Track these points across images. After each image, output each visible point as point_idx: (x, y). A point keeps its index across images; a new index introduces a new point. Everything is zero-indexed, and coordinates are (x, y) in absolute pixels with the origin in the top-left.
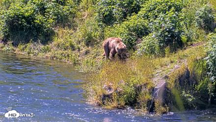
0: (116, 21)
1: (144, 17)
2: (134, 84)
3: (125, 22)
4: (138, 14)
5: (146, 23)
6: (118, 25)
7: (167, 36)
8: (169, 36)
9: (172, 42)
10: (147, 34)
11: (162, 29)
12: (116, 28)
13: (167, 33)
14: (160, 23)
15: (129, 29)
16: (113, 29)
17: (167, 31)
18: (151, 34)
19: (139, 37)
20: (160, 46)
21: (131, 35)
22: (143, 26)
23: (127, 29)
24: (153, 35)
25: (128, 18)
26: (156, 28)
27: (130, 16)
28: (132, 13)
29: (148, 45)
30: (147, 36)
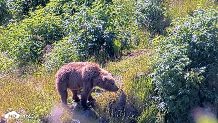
0: (12, 18)
1: (55, 12)
2: (40, 115)
3: (26, 20)
4: (46, 8)
5: (58, 20)
6: (16, 24)
7: (91, 41)
8: (94, 40)
9: (99, 50)
10: (60, 38)
11: (83, 31)
12: (12, 28)
13: (91, 37)
14: (81, 20)
15: (32, 31)
16: (6, 32)
17: (91, 33)
18: (67, 38)
19: (47, 42)
20: (80, 56)
21: (36, 39)
22: (53, 25)
23: (30, 31)
24: (69, 39)
25: (30, 13)
26: (73, 29)
27: (33, 11)
28: (36, 6)
29: (62, 56)
30: (61, 41)
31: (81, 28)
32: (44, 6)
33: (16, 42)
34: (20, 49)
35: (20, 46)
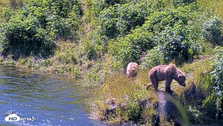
0: (119, 34)
1: (148, 30)
2: (138, 99)
3: (129, 35)
4: (143, 27)
5: (150, 35)
6: (122, 38)
7: (173, 50)
8: (175, 49)
9: (177, 56)
10: (152, 47)
11: (167, 43)
12: (119, 41)
13: (172, 47)
14: (166, 36)
15: (133, 42)
16: (116, 43)
17: (172, 44)
18: (156, 47)
19: (143, 50)
20: (165, 60)
21: (135, 48)
22: (147, 39)
23: (131, 43)
24: (158, 48)
25: (132, 30)
26: (161, 42)
27: (134, 29)
28: (136, 26)
29: (153, 59)
30: (152, 50)
31: (166, 41)
32: (141, 26)
33: (122, 50)
34: (125, 54)
35: (125, 53)
